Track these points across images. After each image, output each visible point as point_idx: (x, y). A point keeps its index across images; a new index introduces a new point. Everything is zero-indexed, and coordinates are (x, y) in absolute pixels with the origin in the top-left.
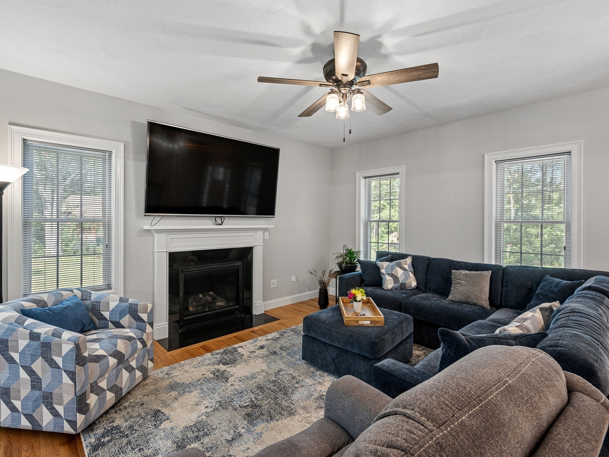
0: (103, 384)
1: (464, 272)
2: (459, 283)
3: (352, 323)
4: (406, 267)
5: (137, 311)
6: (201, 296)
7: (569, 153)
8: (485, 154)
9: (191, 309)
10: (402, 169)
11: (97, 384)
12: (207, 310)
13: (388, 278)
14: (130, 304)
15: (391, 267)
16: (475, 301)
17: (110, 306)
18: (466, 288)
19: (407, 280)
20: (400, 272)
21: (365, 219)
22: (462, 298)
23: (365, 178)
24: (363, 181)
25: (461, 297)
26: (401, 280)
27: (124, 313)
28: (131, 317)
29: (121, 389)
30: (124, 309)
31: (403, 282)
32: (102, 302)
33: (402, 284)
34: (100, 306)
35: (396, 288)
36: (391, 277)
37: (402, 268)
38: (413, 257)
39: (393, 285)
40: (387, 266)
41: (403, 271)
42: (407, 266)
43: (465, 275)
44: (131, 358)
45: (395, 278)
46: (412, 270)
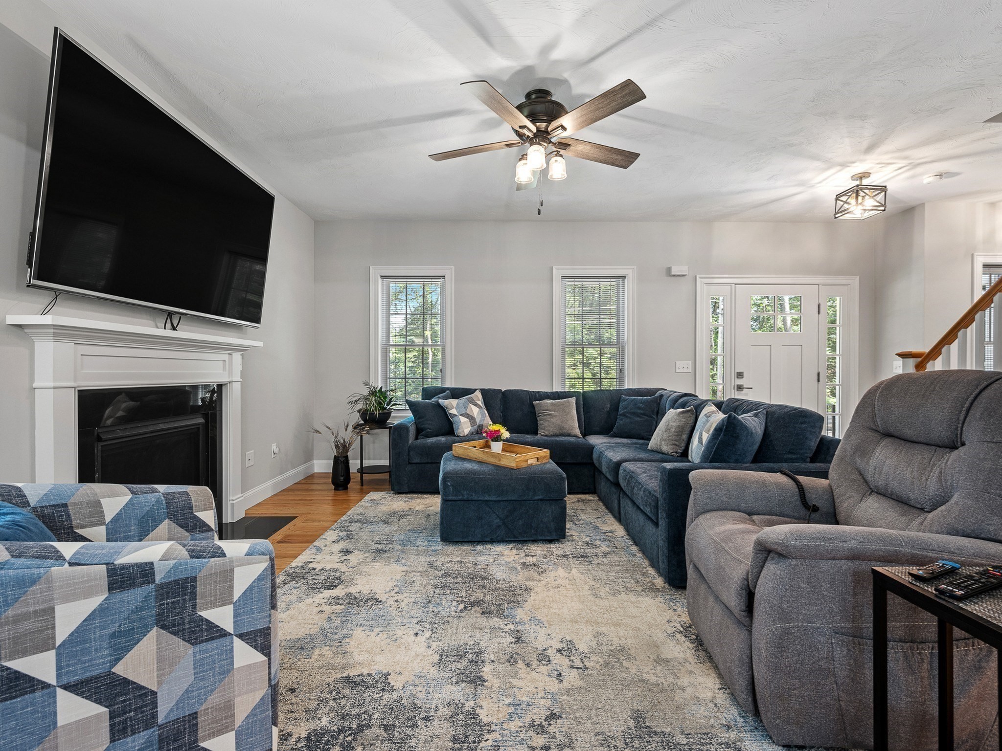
1: (550, 402)
2: (548, 415)
3: (522, 464)
4: (480, 403)
5: (191, 508)
7: (624, 277)
8: (554, 267)
10: (448, 271)
13: (463, 419)
14: (166, 494)
15: (462, 406)
16: (569, 432)
17: (104, 509)
19: (482, 422)
20: (475, 411)
22: (556, 431)
23: (383, 277)
24: (380, 280)
25: (555, 429)
26: (478, 421)
27: (154, 520)
28: (174, 525)
30: (151, 510)
31: (480, 424)
32: (75, 504)
34: (68, 516)
36: (466, 418)
37: (476, 405)
38: (482, 391)
39: (470, 429)
40: (458, 404)
41: (476, 409)
43: (552, 404)
45: (471, 419)
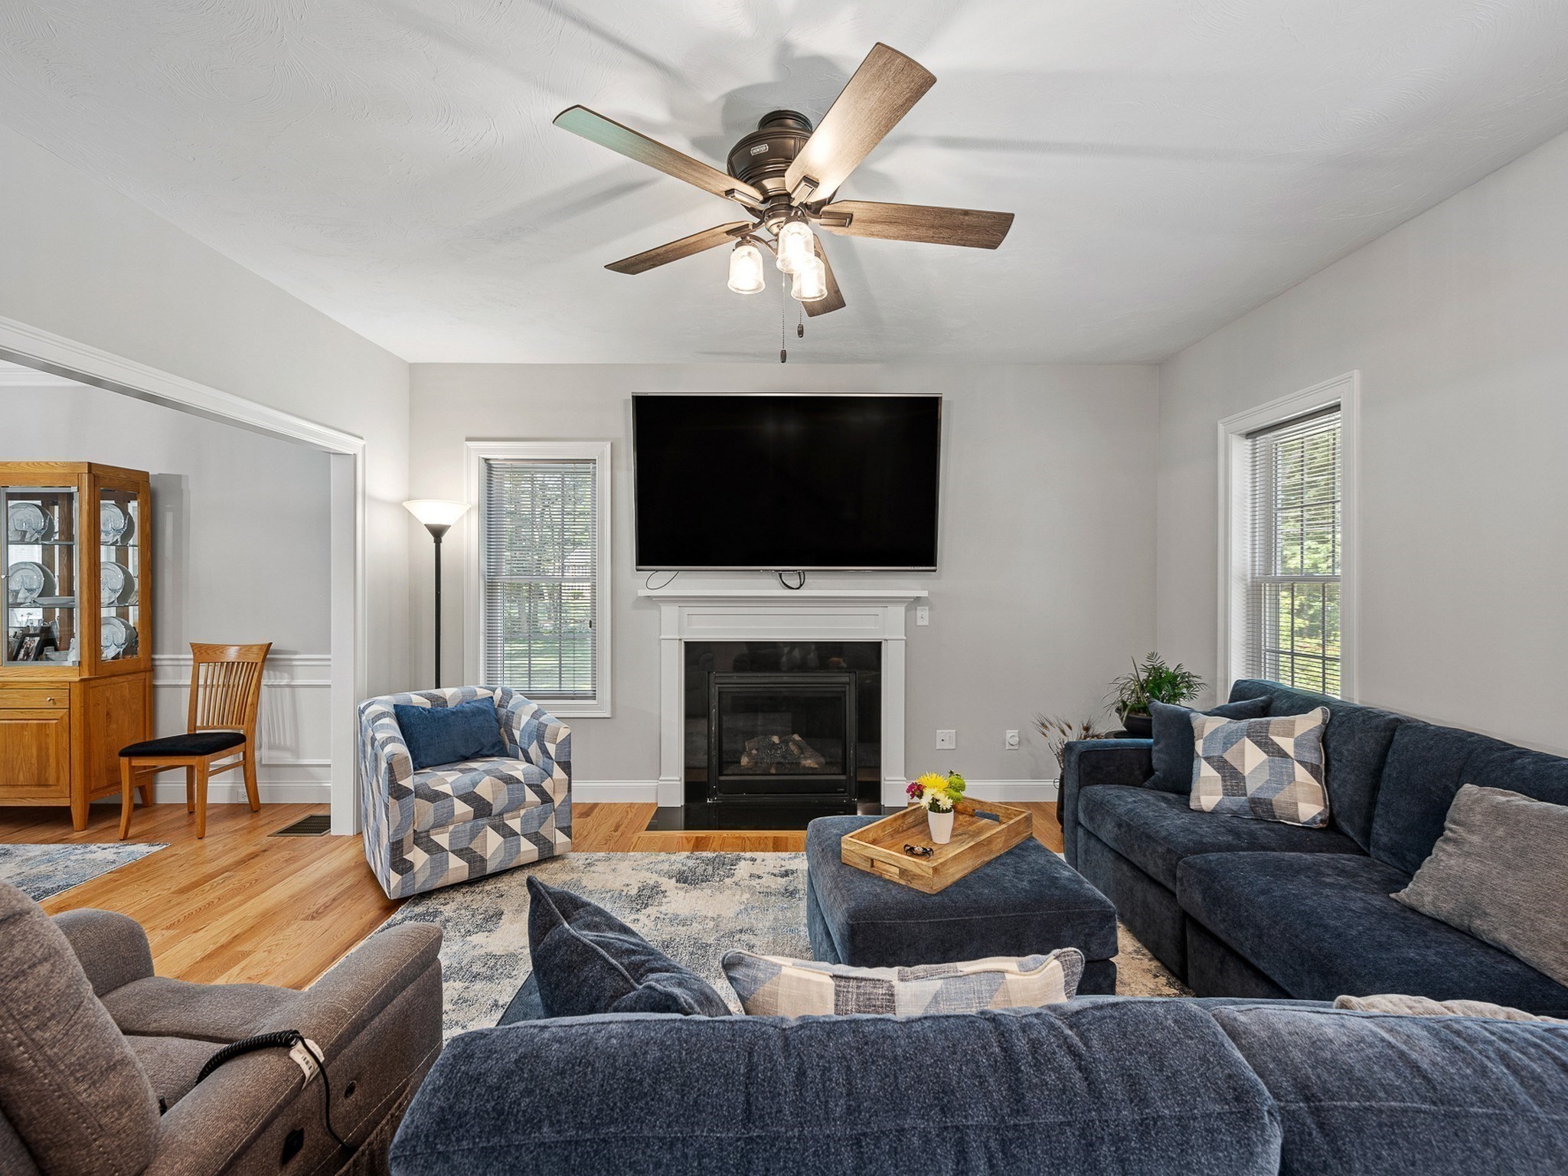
0: (442, 839)
1: (1503, 799)
4: (1287, 744)
5: (544, 737)
6: (776, 739)
9: (744, 761)
10: (1349, 389)
11: (428, 836)
12: (773, 771)
13: (1209, 772)
14: (540, 723)
15: (1225, 738)
17: (521, 722)
18: (1474, 867)
19: (1276, 791)
20: (1251, 758)
21: (1253, 574)
25: (1445, 901)
26: (1252, 788)
27: (533, 738)
28: (538, 745)
29: (483, 860)
31: (1262, 796)
32: (516, 714)
33: (1255, 802)
34: (513, 720)
35: (1235, 812)
36: (1218, 769)
37: (1268, 746)
38: (1333, 714)
39: (1220, 797)
40: (1219, 732)
41: (1264, 756)
42: (1291, 741)
44: (510, 814)
45: (1232, 777)
46: (1315, 757)
